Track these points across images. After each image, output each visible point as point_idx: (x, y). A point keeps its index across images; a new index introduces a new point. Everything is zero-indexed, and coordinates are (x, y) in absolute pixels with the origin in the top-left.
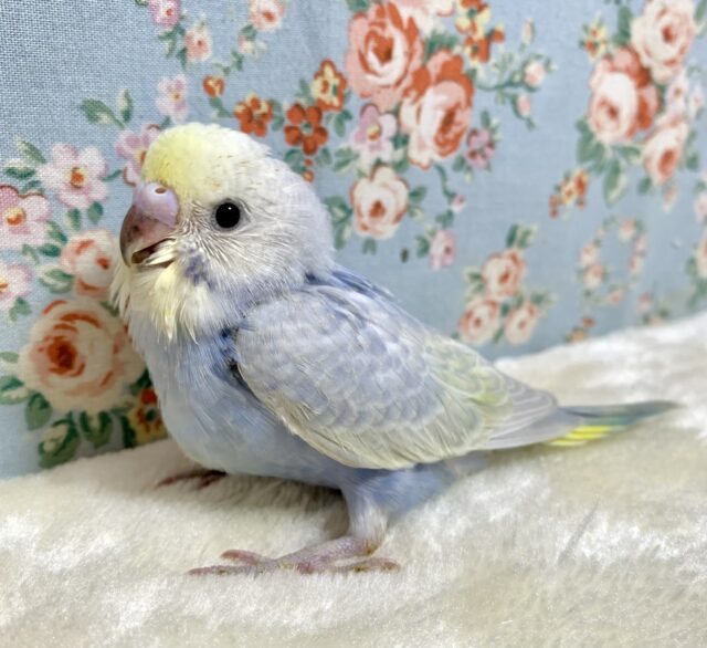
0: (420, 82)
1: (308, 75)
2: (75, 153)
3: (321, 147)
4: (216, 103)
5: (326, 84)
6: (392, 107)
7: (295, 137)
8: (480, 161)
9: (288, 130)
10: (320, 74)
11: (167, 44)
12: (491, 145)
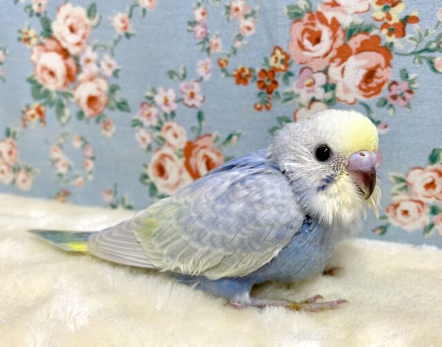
0: (343, 54)
1: (268, 55)
2: (166, 90)
3: (275, 90)
4: (224, 70)
5: (277, 59)
6: (322, 68)
7: (263, 86)
8: (400, 101)
9: (259, 82)
10: (273, 54)
11: (201, 47)
12: (410, 92)
